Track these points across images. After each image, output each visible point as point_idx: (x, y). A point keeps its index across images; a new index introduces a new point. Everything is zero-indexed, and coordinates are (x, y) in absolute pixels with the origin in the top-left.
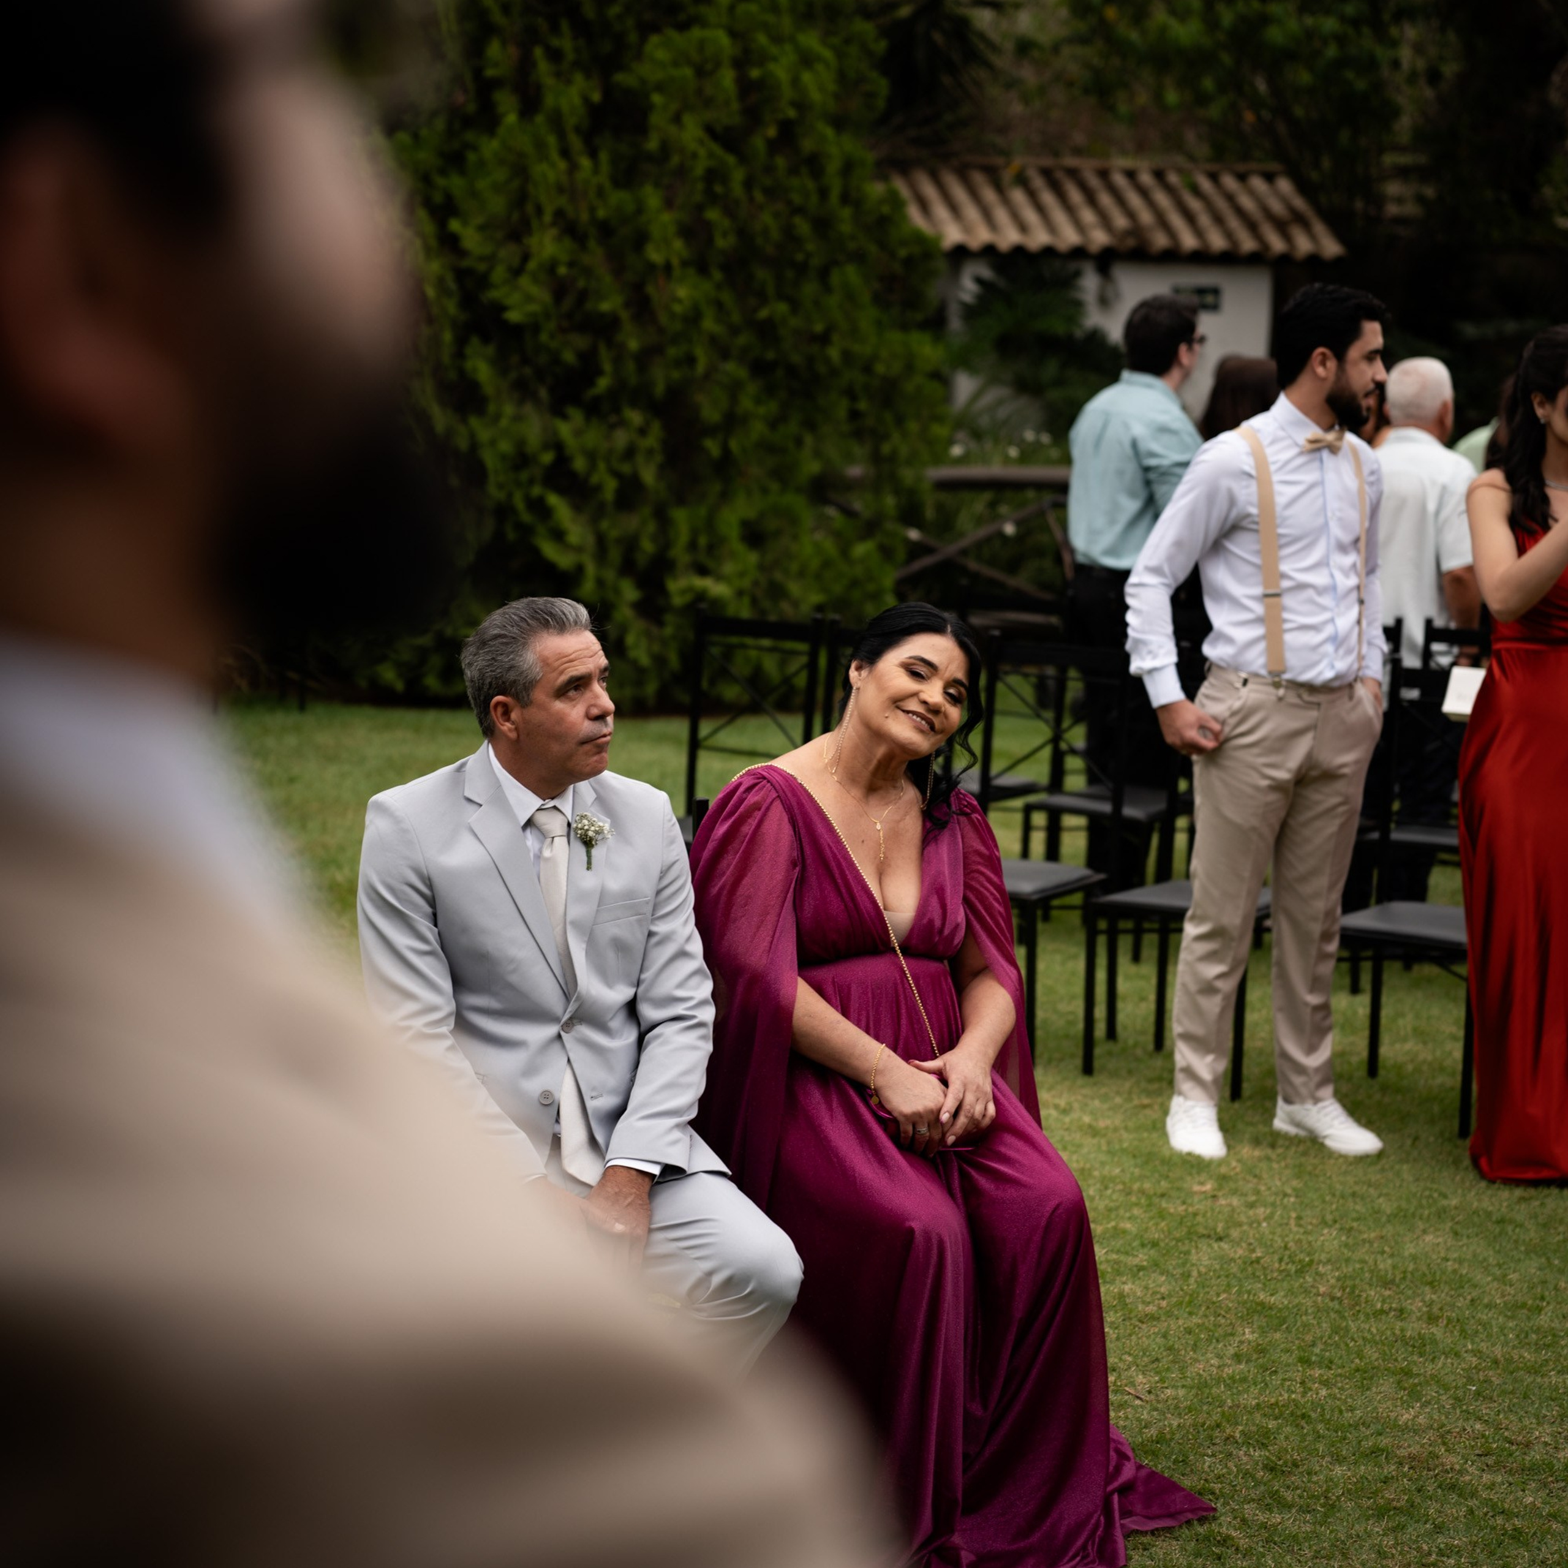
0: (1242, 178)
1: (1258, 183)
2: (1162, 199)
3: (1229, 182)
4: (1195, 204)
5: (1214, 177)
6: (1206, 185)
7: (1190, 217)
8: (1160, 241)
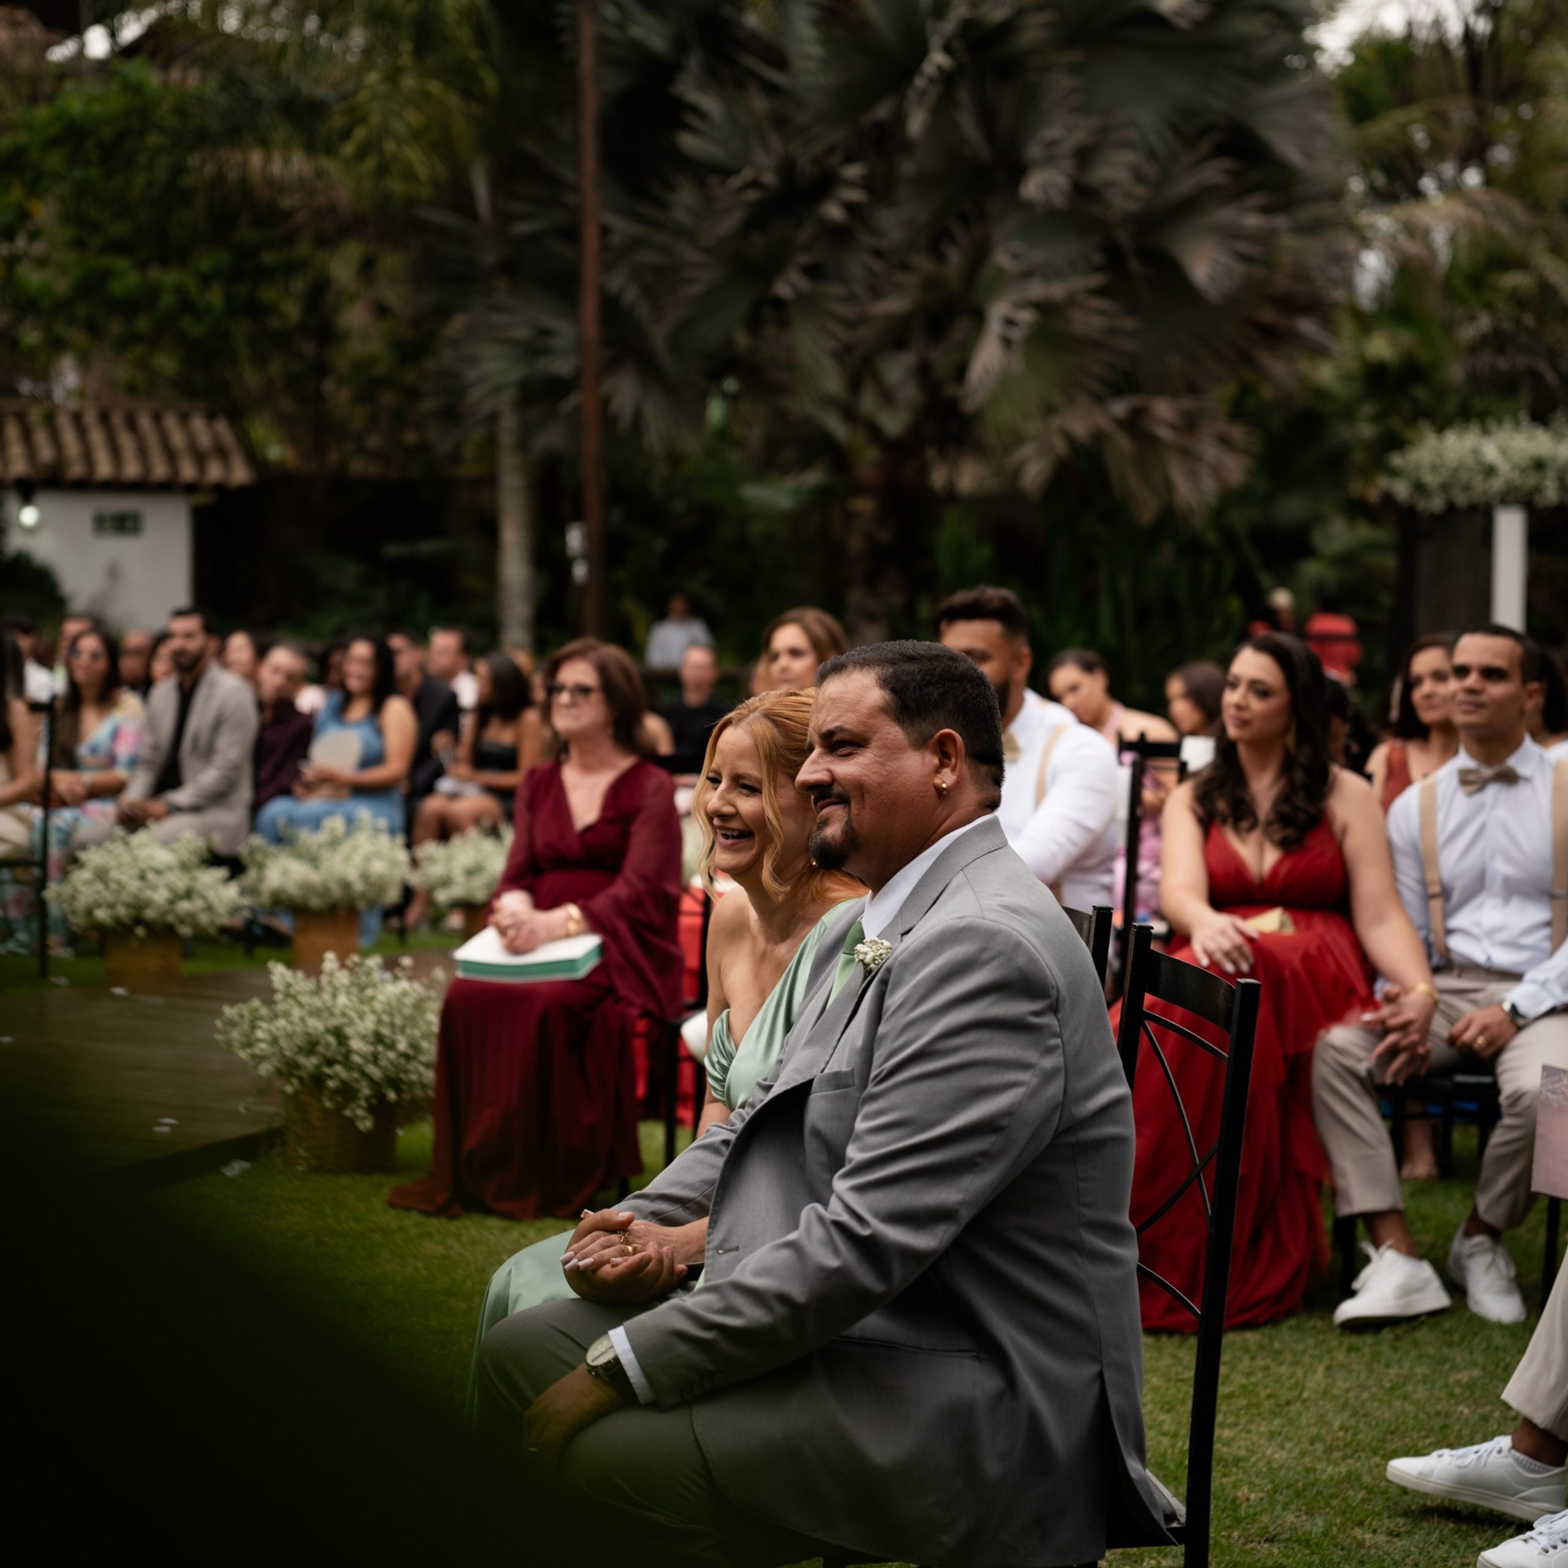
0: (184, 418)
1: (198, 424)
2: (97, 436)
3: (171, 422)
4: (126, 442)
5: (157, 418)
6: (145, 423)
7: (115, 452)
8: (76, 470)
